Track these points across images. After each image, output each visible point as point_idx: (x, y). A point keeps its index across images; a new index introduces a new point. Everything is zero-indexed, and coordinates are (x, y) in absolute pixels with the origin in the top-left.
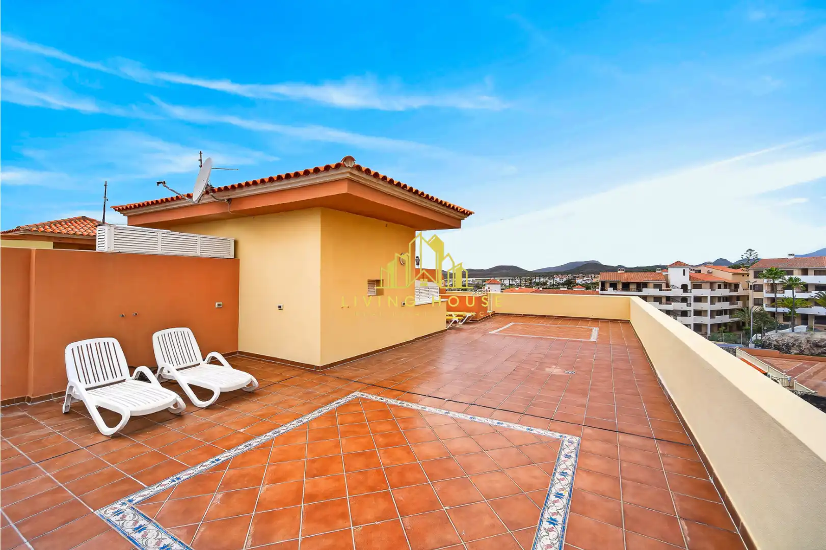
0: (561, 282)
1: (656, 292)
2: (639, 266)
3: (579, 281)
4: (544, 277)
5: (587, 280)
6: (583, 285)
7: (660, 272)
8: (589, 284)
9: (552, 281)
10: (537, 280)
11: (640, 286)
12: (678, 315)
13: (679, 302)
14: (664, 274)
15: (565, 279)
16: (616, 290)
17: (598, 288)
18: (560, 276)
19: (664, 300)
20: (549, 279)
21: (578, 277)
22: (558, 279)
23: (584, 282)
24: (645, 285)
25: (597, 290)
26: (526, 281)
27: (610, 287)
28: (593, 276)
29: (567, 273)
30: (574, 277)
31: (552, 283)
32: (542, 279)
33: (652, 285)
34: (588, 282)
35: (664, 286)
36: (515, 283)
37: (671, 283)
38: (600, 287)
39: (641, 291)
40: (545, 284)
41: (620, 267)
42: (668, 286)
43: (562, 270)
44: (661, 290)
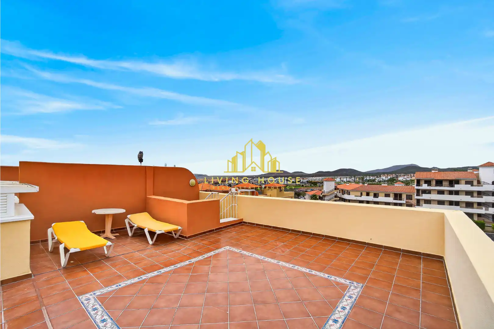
0: (387, 179)
1: (469, 188)
2: (450, 167)
3: (400, 179)
4: (373, 176)
5: (408, 178)
6: (402, 182)
7: (472, 171)
8: (409, 181)
9: (379, 179)
10: (368, 178)
11: (452, 183)
12: (489, 206)
13: (489, 195)
14: (475, 173)
15: (389, 177)
16: (431, 185)
17: (414, 184)
18: (386, 175)
19: (475, 194)
20: (377, 177)
21: (400, 176)
22: (384, 178)
23: (405, 180)
24: (457, 182)
25: (413, 186)
26: (359, 179)
27: (425, 183)
28: (412, 175)
29: (391, 173)
30: (397, 176)
31: (379, 181)
32: (372, 178)
33: (463, 182)
34: (407, 179)
35: (475, 183)
36: (351, 180)
37: (482, 179)
38: (416, 183)
39: (453, 186)
40: (374, 180)
41: (434, 169)
42: (479, 182)
43: (388, 171)
44: (472, 185)
